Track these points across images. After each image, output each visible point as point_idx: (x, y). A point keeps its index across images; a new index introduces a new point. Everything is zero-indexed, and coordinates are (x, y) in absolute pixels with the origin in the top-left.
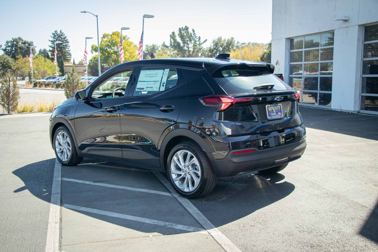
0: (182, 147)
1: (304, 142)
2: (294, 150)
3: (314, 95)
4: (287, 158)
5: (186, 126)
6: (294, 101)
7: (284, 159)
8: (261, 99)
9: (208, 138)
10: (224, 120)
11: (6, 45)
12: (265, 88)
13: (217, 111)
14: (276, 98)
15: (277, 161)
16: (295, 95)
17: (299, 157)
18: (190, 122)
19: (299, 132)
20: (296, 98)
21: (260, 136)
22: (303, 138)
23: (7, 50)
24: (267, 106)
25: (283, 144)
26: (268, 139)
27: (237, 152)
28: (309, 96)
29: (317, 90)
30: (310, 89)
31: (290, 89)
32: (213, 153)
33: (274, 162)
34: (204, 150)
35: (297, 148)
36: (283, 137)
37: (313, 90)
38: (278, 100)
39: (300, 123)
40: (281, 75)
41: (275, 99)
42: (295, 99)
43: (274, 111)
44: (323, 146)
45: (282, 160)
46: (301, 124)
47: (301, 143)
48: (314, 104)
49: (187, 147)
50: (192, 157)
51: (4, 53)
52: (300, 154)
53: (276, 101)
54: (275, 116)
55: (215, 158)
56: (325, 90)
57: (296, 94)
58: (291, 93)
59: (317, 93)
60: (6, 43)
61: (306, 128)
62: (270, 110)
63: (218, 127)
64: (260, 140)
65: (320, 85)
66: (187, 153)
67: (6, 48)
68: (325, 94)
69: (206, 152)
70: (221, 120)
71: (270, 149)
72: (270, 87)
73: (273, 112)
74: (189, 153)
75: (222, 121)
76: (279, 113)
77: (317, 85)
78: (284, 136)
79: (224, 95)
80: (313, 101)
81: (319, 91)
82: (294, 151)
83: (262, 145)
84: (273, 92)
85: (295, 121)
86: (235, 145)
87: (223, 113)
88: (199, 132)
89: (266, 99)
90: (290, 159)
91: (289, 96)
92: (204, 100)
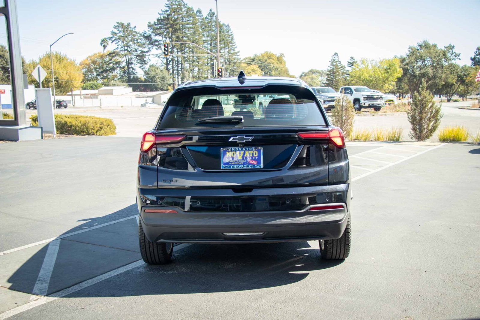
11: (475, 52)
23: (477, 59)
38: (238, 141)
51: (472, 63)
60: (477, 49)
67: (475, 56)
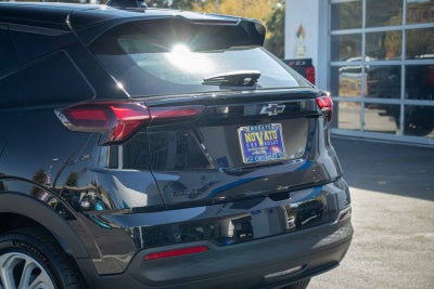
0: (10, 244)
1: (345, 222)
2: (315, 247)
3: (392, 111)
4: (298, 268)
5: (28, 189)
6: (317, 116)
7: (289, 271)
8: (226, 110)
9: (80, 218)
10: (124, 168)
12: (236, 81)
13: (102, 143)
14: (264, 108)
15: (270, 276)
16: (317, 101)
17: (334, 264)
18: (41, 177)
19: (332, 198)
20: (321, 108)
21: (227, 209)
22: (343, 215)
24: (241, 129)
25: (291, 231)
26: (249, 218)
27: (158, 254)
28: (381, 114)
29: (399, 97)
30: (381, 96)
31: (306, 86)
32: (94, 260)
33: (263, 279)
34: (68, 251)
35: (326, 241)
36: (291, 211)
37: (389, 97)
38: (270, 114)
39: (333, 173)
40: (309, 61)
41: (263, 111)
42: (320, 112)
43: (261, 143)
44: (408, 237)
45: (284, 273)
46: (337, 178)
47: (336, 228)
48: (394, 132)
49: (22, 244)
50: (36, 272)
52: (335, 257)
53: (266, 116)
54: (262, 156)
55: (99, 272)
56: (419, 98)
57: (320, 98)
58: (309, 96)
59: (399, 106)
61: (351, 190)
62: (248, 139)
63: (107, 190)
64: (225, 221)
65: (407, 86)
66: (24, 261)
68: (418, 107)
69: (75, 256)
70: (117, 167)
71: (256, 242)
72: (249, 79)
73: (258, 145)
74: (29, 260)
75: (120, 169)
76: (276, 150)
77: (400, 87)
78: (294, 208)
79: (122, 101)
80: (392, 126)
81: (403, 101)
82: (318, 248)
83: (230, 233)
84: (257, 92)
85: (320, 169)
86: (156, 236)
87: (121, 148)
88: (55, 201)
89: (241, 110)
90: (308, 270)
91: (303, 103)
92: (66, 113)
